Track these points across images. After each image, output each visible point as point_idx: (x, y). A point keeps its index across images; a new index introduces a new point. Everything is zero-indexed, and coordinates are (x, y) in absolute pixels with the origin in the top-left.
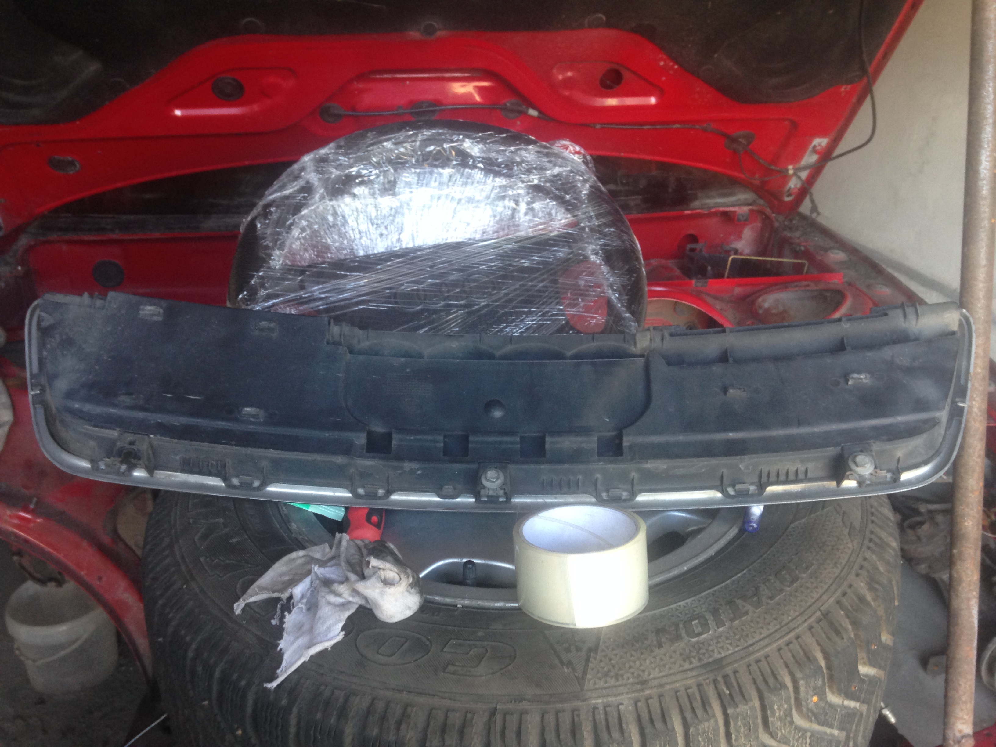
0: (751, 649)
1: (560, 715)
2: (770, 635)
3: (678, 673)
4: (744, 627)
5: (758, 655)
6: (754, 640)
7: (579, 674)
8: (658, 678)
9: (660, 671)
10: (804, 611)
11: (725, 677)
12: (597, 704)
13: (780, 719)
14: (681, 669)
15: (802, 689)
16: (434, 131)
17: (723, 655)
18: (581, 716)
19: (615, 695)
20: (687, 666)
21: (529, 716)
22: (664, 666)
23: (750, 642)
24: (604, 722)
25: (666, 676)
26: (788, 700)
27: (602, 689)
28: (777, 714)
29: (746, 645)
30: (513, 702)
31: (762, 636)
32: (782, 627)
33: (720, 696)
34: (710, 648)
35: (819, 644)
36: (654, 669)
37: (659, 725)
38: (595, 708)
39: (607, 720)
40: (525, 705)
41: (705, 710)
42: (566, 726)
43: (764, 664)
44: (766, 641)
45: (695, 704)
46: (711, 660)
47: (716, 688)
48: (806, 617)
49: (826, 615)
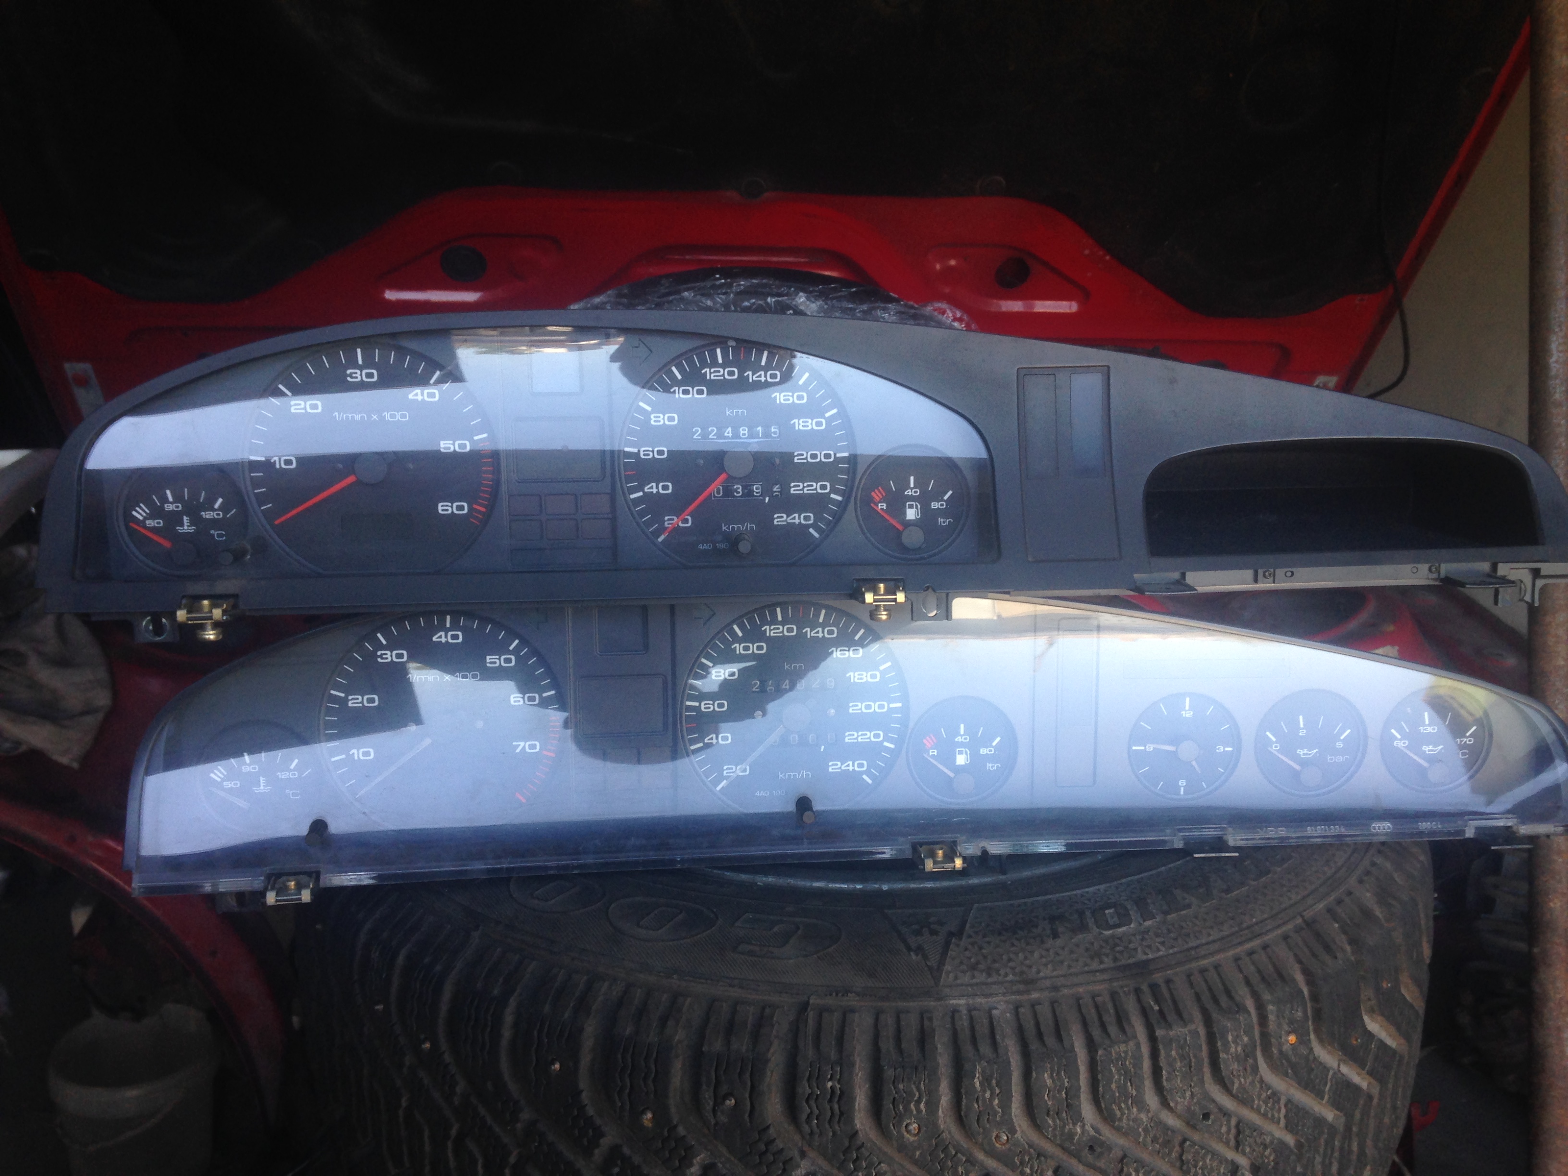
0: (1193, 952)
1: (903, 1016)
2: (1222, 938)
3: (1082, 973)
4: (1184, 924)
5: (1204, 962)
6: (1198, 942)
7: (933, 962)
8: (1051, 977)
9: (1054, 970)
10: (1277, 914)
11: (1154, 987)
12: (959, 1005)
13: (1237, 1058)
14: (1086, 969)
15: (1272, 1017)
16: (754, 281)
17: (1150, 956)
18: (934, 1020)
19: (986, 996)
20: (1095, 965)
21: (857, 1015)
22: (1062, 962)
23: (1191, 944)
24: (967, 1032)
25: (1064, 976)
26: (1249, 1031)
27: (967, 985)
28: (1233, 1050)
29: (1186, 947)
30: (834, 994)
31: (1211, 938)
32: (1242, 930)
33: (1144, 1012)
34: (1131, 946)
35: (1300, 962)
36: (1046, 965)
37: (1051, 1041)
38: (955, 1012)
39: (972, 1029)
40: (851, 1000)
41: (1123, 1030)
42: (910, 1033)
43: (1212, 975)
44: (1216, 946)
45: (1106, 1018)
46: (1132, 961)
47: (1139, 1001)
48: (1281, 922)
49: (1309, 924)
